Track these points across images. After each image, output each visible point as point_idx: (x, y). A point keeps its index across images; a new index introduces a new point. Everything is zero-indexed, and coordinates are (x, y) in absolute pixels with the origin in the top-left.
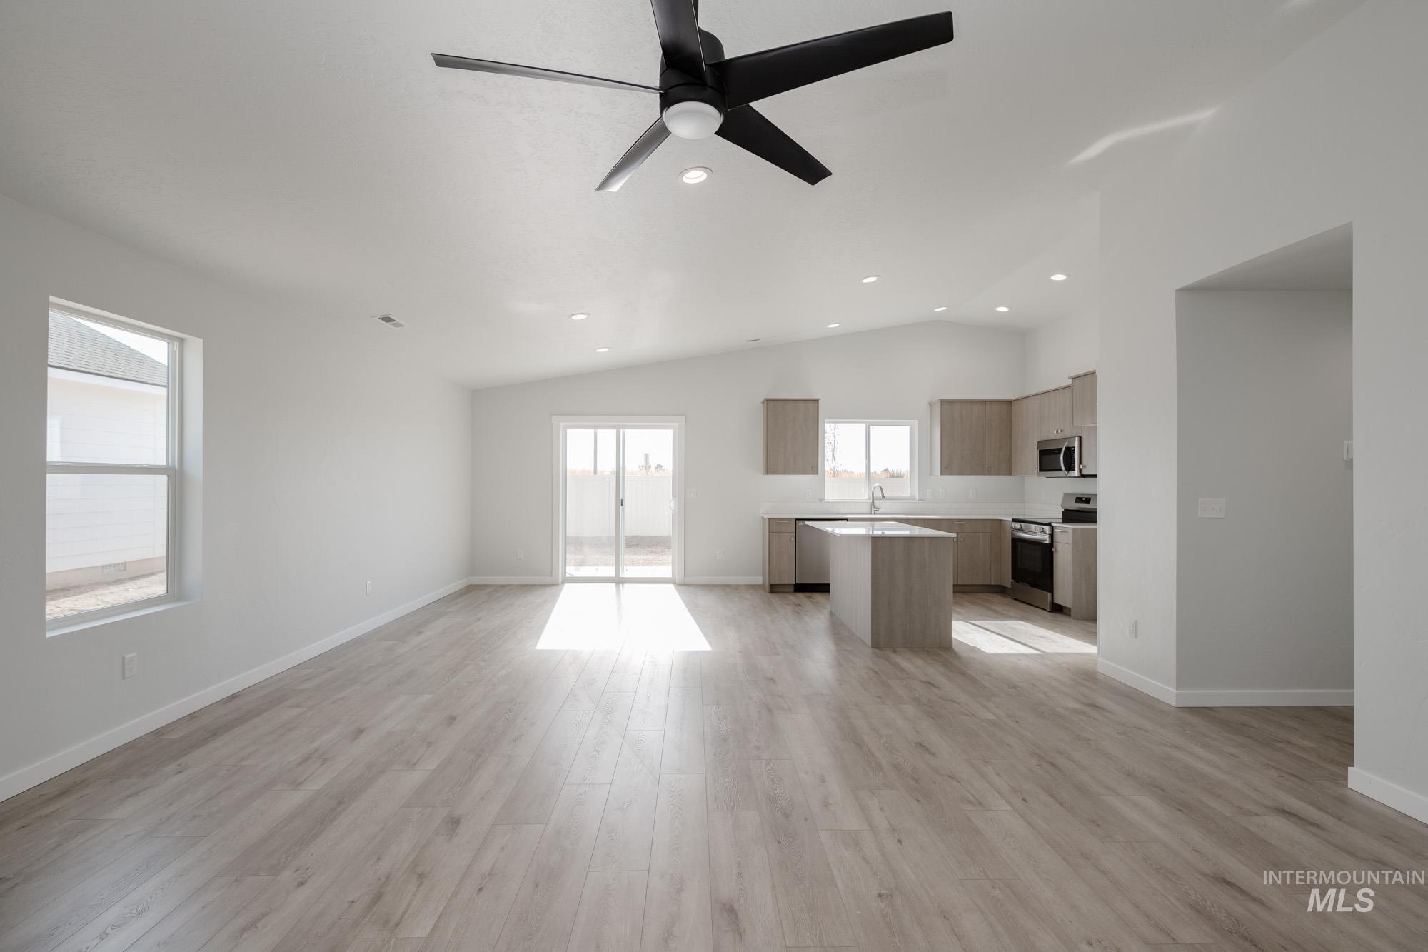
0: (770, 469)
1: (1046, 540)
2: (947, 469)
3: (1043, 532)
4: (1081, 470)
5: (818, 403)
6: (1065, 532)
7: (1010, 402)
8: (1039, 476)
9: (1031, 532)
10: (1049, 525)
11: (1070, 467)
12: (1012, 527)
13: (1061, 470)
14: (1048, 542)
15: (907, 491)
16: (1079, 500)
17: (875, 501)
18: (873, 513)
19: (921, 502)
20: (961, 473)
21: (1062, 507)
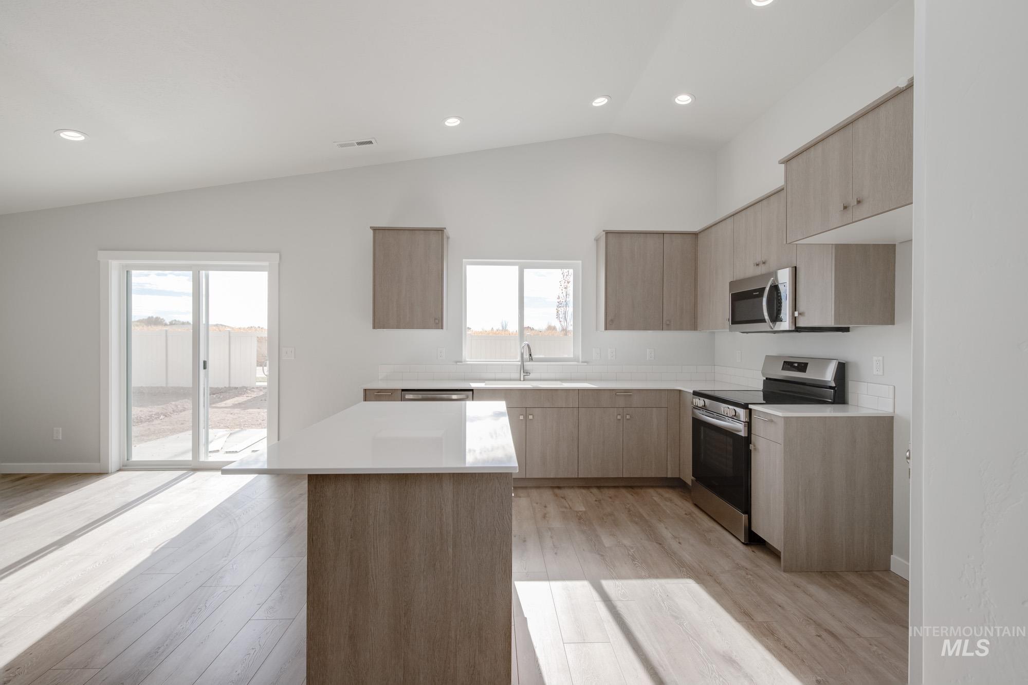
0: (379, 322)
1: (740, 431)
2: (612, 323)
3: (735, 417)
4: (795, 320)
5: (442, 234)
6: (772, 421)
7: (695, 235)
8: (731, 330)
9: (720, 416)
10: (745, 406)
11: (776, 317)
12: (692, 403)
13: (763, 321)
14: (743, 433)
15: (569, 350)
16: (789, 365)
17: (525, 363)
18: (522, 379)
19: (586, 364)
20: (631, 327)
21: (763, 374)
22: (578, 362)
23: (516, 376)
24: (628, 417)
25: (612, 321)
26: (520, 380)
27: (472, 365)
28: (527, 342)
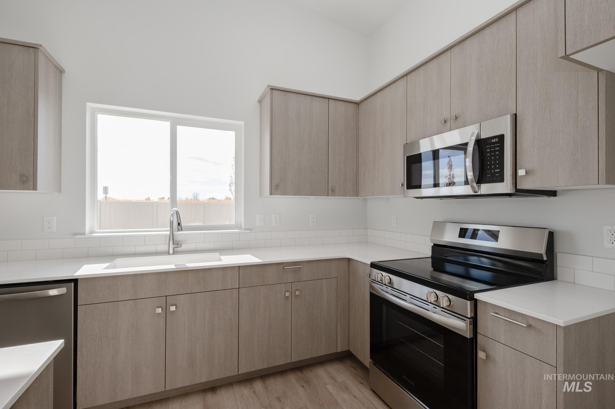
1: (461, 330)
2: (277, 188)
7: (358, 103)
12: (371, 277)
17: (174, 232)
18: (171, 252)
19: (249, 231)
20: (298, 192)
21: (432, 240)
22: (241, 228)
23: (164, 248)
24: (297, 293)
25: (277, 186)
26: (169, 254)
27: (100, 238)
28: (176, 209)
